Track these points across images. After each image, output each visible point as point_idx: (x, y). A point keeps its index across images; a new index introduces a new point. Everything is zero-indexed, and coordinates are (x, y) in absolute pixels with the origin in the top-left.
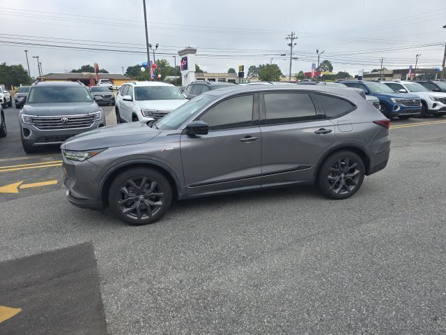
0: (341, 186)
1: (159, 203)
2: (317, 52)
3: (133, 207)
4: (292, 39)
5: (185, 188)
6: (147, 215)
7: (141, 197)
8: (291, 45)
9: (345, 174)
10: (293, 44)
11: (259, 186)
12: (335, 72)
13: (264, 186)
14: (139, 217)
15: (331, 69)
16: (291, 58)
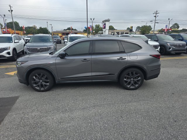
0: (131, 84)
1: (48, 84)
2: (169, 19)
3: (38, 85)
4: (156, 14)
5: (58, 79)
6: (43, 88)
7: (41, 81)
8: (155, 16)
9: (134, 79)
10: (157, 16)
11: (91, 81)
12: (180, 29)
13: (93, 81)
14: (40, 89)
15: (178, 27)
16: (155, 23)
